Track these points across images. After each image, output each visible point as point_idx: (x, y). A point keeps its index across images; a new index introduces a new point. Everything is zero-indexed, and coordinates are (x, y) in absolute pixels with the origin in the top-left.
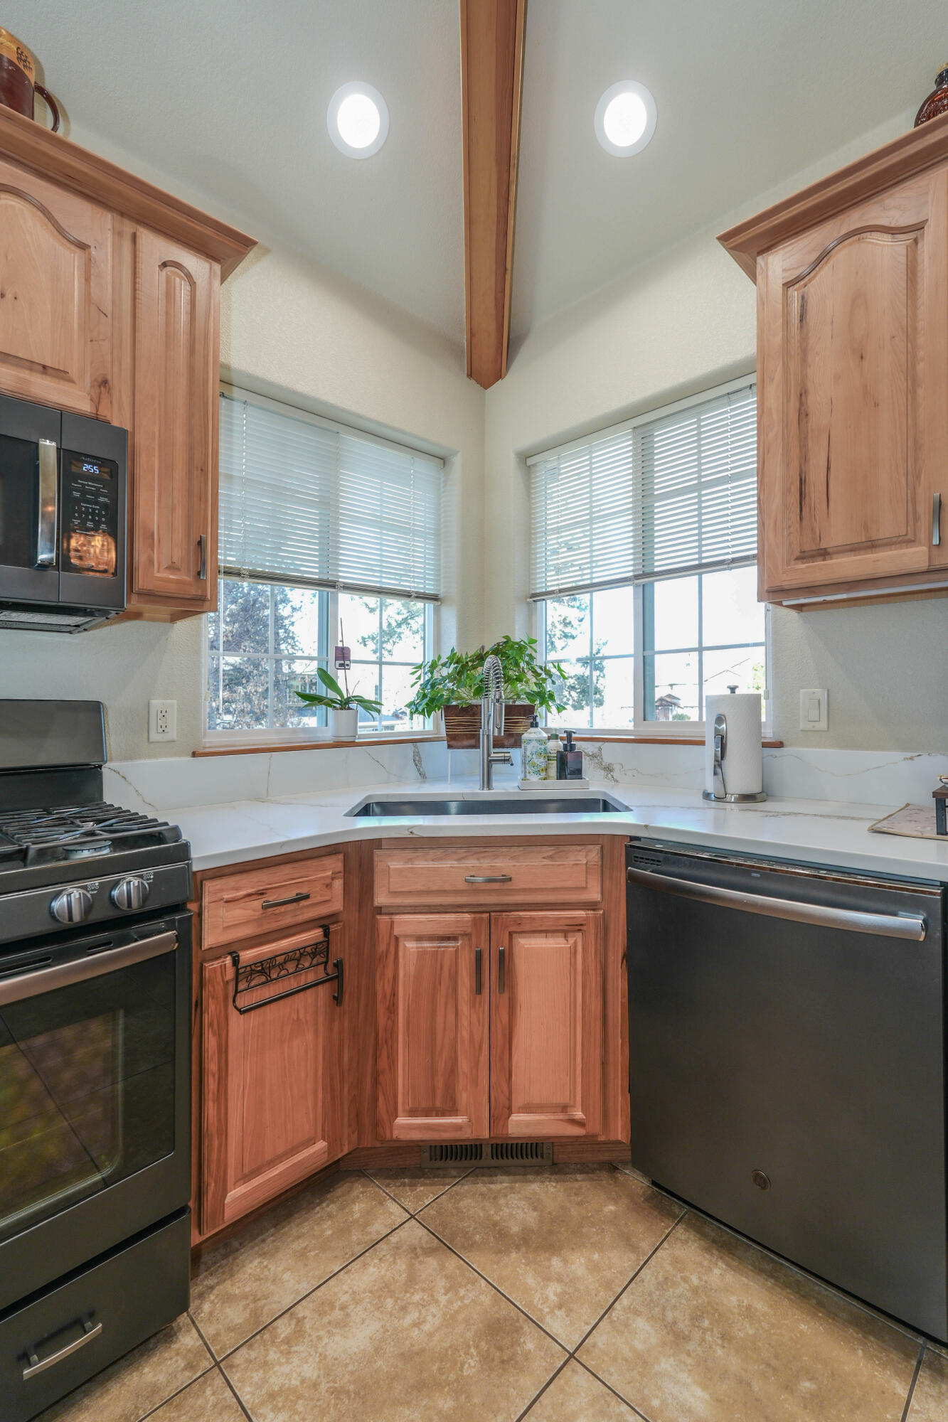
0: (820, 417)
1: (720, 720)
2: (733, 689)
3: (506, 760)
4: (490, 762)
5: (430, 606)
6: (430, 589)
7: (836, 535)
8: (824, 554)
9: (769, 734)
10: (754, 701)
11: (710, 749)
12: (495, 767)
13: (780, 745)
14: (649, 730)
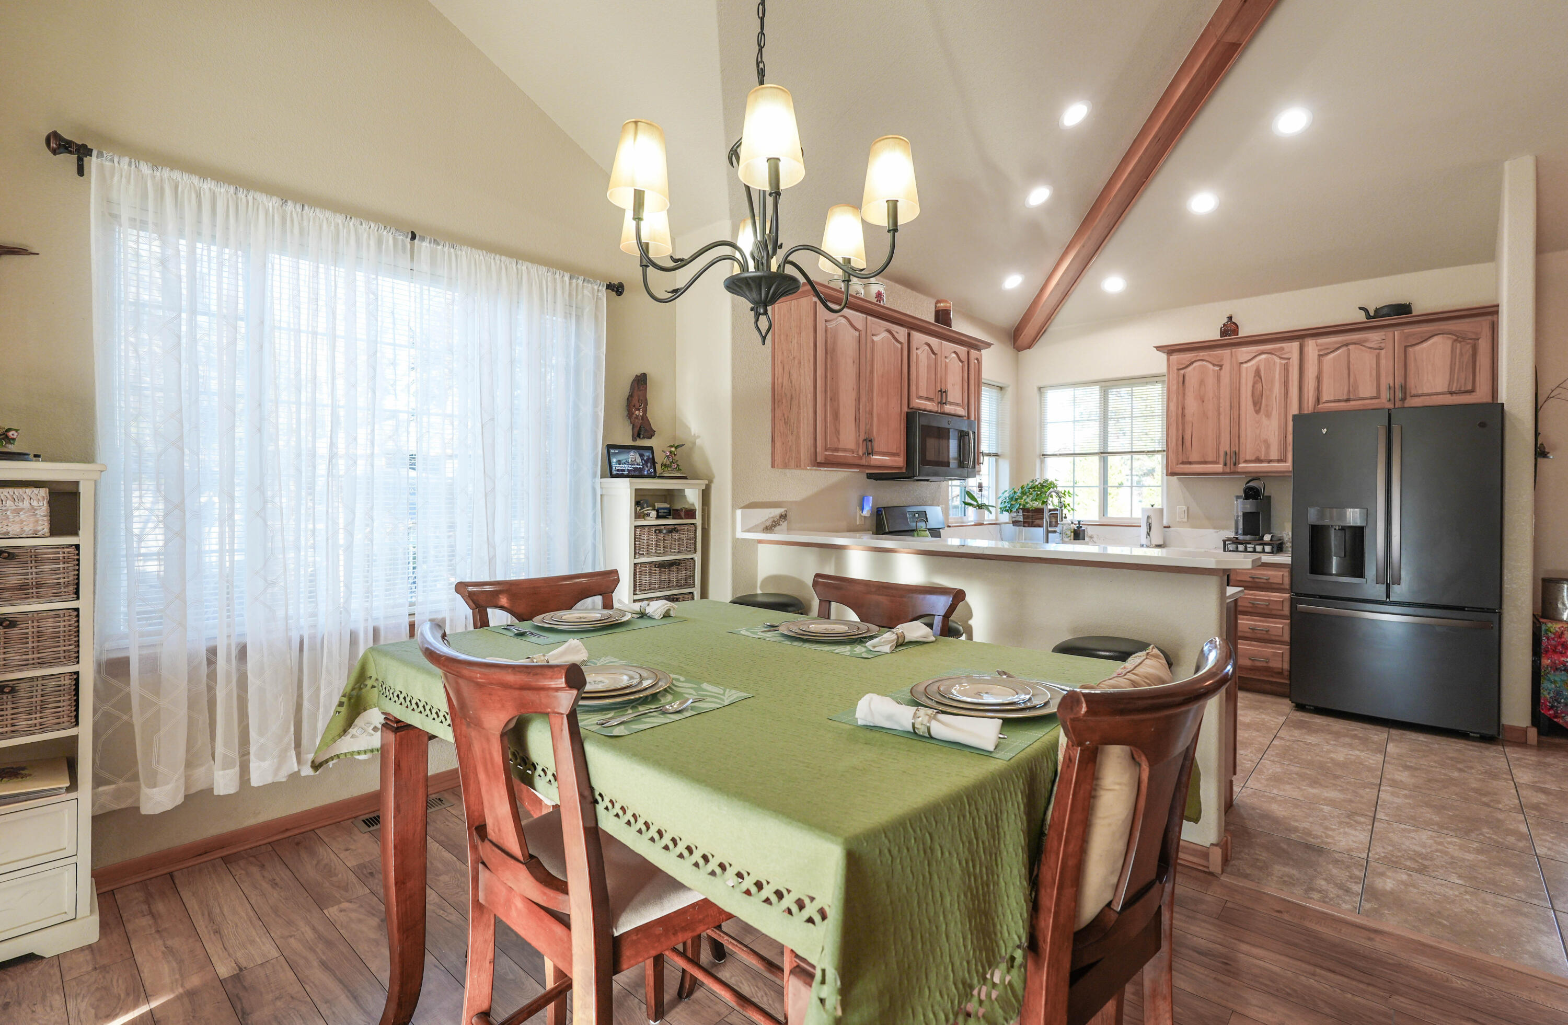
0: (1189, 418)
1: (1148, 517)
2: (1152, 506)
3: (1055, 532)
4: (1048, 532)
5: (994, 458)
6: (994, 451)
7: (1194, 457)
8: (1190, 463)
9: (1165, 523)
10: (1161, 510)
11: (1144, 529)
12: (1050, 535)
13: (1169, 527)
14: (1105, 521)
